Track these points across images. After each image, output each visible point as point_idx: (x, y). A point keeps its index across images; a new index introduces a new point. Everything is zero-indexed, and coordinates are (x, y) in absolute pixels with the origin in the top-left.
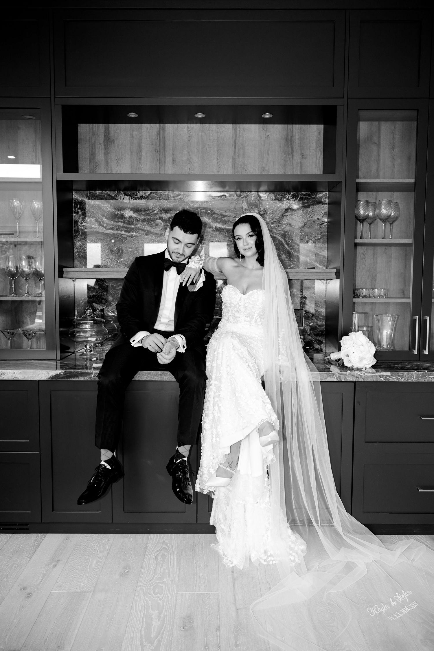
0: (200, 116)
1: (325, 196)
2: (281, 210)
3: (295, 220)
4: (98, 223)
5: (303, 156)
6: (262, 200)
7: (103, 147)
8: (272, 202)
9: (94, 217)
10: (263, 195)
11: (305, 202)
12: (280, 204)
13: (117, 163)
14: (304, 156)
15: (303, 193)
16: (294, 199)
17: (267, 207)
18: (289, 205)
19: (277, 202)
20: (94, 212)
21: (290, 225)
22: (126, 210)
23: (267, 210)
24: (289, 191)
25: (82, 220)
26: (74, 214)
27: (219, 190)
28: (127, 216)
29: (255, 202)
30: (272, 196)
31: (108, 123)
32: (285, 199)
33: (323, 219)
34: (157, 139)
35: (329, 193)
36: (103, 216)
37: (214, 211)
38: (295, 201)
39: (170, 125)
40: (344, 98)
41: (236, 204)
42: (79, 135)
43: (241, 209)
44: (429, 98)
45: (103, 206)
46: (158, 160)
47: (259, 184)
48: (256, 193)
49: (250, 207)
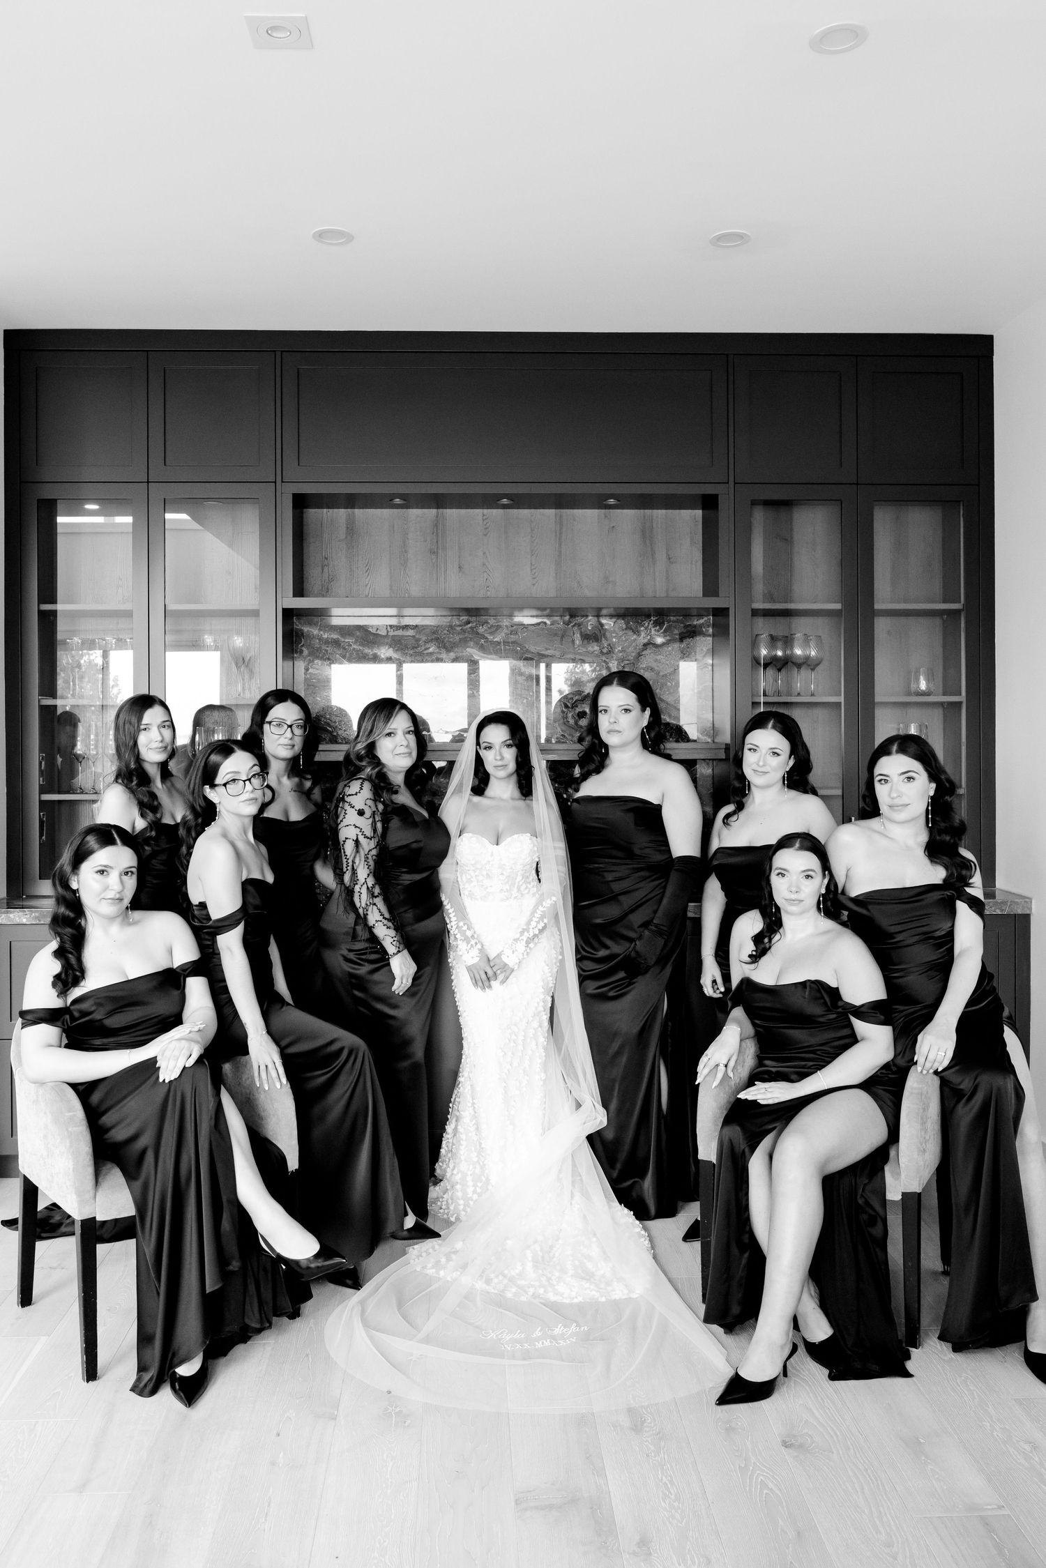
0: (505, 501)
1: (708, 624)
2: (637, 645)
3: (660, 662)
5: (669, 559)
6: (606, 629)
7: (345, 546)
8: (621, 633)
9: (329, 659)
10: (607, 623)
11: (675, 632)
12: (635, 636)
13: (367, 571)
14: (672, 560)
15: (672, 618)
16: (658, 627)
17: (613, 642)
18: (649, 637)
19: (630, 633)
20: (329, 652)
21: (651, 670)
22: (382, 648)
23: (614, 645)
24: (648, 616)
25: (308, 664)
26: (295, 655)
27: (534, 614)
28: (383, 656)
29: (594, 633)
30: (621, 623)
31: (353, 507)
32: (642, 628)
33: (705, 659)
34: (433, 534)
35: (715, 617)
37: (527, 647)
38: (658, 631)
39: (454, 510)
40: (728, 483)
41: (563, 637)
42: (305, 527)
43: (571, 644)
44: (857, 484)
45: (343, 640)
46: (435, 565)
47: (600, 609)
48: (596, 618)
49: (586, 641)
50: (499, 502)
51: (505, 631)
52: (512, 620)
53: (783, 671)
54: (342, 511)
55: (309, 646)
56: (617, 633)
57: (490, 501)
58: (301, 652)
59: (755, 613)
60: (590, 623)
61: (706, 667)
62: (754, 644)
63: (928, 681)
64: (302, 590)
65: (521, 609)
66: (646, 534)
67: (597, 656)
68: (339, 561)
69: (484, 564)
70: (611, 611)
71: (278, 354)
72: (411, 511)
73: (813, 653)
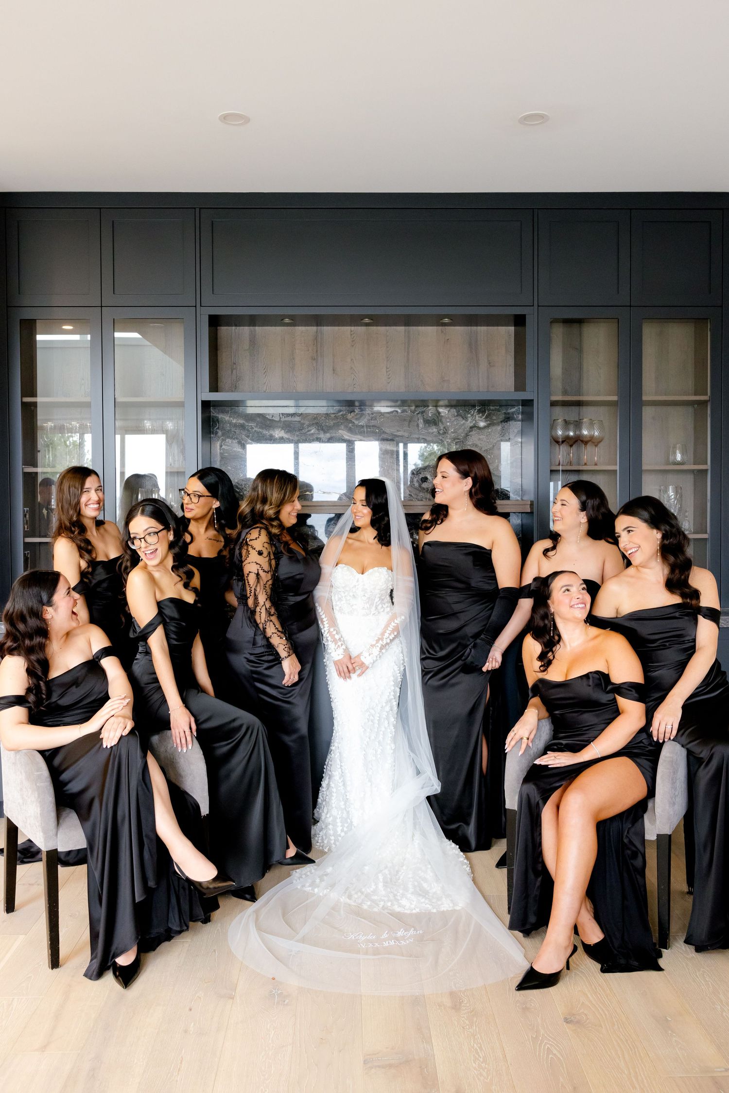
0: (367, 320)
1: (518, 412)
2: (465, 428)
3: (482, 441)
4: (241, 446)
5: (490, 363)
6: (442, 416)
7: (248, 355)
8: (453, 419)
9: (237, 438)
10: (443, 411)
11: (493, 418)
12: (464, 421)
13: (265, 373)
15: (491, 408)
16: (481, 414)
17: (447, 425)
18: (474, 422)
19: (460, 419)
20: (237, 433)
21: (476, 446)
22: (276, 430)
23: (448, 428)
24: (474, 406)
25: (222, 442)
26: (212, 436)
27: (389, 405)
28: (276, 436)
29: (434, 419)
30: (454, 411)
31: (254, 325)
32: (469, 415)
33: (516, 440)
34: (314, 345)
35: (523, 407)
36: (248, 437)
37: (384, 430)
38: (481, 417)
39: (329, 327)
40: (533, 306)
41: (410, 421)
42: (219, 341)
43: (416, 428)
44: (630, 306)
45: (247, 424)
46: (315, 368)
47: (438, 401)
48: (435, 408)
49: (427, 425)
50: (362, 321)
51: (367, 417)
52: (373, 409)
53: (574, 447)
54: (246, 328)
55: (223, 429)
56: (450, 419)
57: (355, 320)
58: (217, 433)
59: (554, 404)
60: (431, 411)
61: (516, 444)
62: (553, 427)
63: (682, 454)
64: (217, 387)
65: (379, 400)
66: (473, 346)
67: (436, 436)
68: (244, 365)
69: (351, 368)
70: (446, 402)
71: (197, 210)
72: (297, 328)
73: (596, 433)
